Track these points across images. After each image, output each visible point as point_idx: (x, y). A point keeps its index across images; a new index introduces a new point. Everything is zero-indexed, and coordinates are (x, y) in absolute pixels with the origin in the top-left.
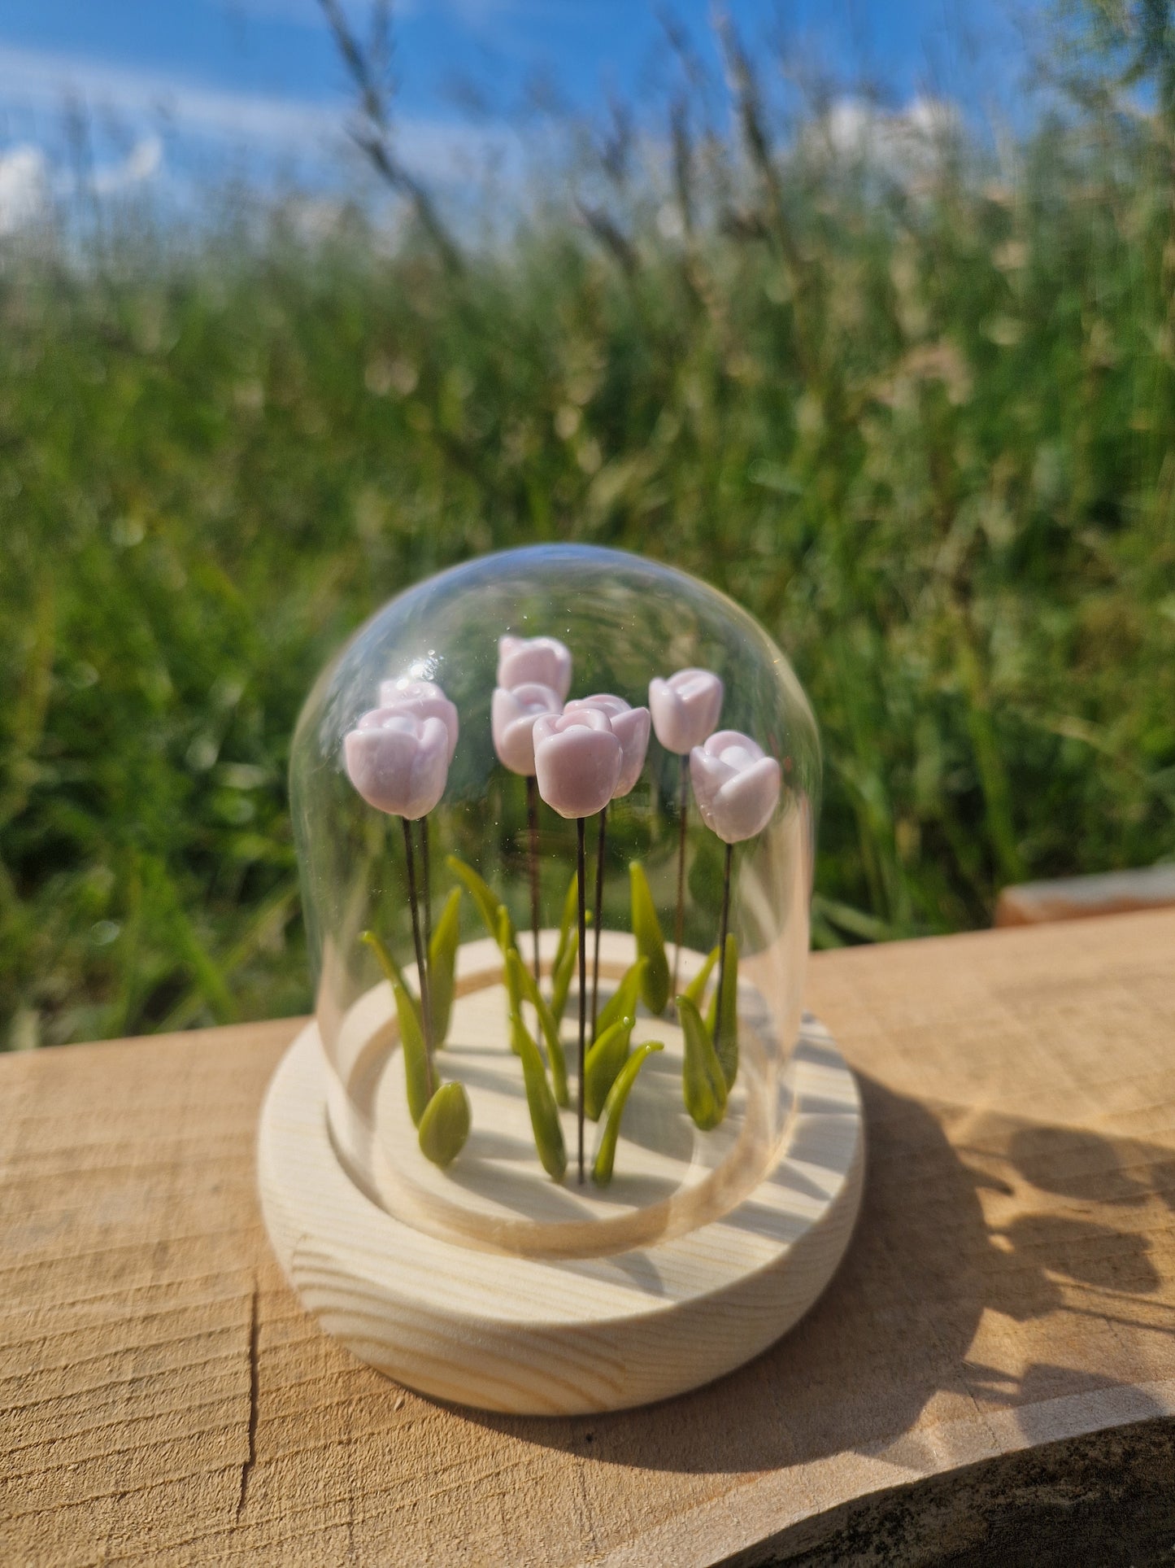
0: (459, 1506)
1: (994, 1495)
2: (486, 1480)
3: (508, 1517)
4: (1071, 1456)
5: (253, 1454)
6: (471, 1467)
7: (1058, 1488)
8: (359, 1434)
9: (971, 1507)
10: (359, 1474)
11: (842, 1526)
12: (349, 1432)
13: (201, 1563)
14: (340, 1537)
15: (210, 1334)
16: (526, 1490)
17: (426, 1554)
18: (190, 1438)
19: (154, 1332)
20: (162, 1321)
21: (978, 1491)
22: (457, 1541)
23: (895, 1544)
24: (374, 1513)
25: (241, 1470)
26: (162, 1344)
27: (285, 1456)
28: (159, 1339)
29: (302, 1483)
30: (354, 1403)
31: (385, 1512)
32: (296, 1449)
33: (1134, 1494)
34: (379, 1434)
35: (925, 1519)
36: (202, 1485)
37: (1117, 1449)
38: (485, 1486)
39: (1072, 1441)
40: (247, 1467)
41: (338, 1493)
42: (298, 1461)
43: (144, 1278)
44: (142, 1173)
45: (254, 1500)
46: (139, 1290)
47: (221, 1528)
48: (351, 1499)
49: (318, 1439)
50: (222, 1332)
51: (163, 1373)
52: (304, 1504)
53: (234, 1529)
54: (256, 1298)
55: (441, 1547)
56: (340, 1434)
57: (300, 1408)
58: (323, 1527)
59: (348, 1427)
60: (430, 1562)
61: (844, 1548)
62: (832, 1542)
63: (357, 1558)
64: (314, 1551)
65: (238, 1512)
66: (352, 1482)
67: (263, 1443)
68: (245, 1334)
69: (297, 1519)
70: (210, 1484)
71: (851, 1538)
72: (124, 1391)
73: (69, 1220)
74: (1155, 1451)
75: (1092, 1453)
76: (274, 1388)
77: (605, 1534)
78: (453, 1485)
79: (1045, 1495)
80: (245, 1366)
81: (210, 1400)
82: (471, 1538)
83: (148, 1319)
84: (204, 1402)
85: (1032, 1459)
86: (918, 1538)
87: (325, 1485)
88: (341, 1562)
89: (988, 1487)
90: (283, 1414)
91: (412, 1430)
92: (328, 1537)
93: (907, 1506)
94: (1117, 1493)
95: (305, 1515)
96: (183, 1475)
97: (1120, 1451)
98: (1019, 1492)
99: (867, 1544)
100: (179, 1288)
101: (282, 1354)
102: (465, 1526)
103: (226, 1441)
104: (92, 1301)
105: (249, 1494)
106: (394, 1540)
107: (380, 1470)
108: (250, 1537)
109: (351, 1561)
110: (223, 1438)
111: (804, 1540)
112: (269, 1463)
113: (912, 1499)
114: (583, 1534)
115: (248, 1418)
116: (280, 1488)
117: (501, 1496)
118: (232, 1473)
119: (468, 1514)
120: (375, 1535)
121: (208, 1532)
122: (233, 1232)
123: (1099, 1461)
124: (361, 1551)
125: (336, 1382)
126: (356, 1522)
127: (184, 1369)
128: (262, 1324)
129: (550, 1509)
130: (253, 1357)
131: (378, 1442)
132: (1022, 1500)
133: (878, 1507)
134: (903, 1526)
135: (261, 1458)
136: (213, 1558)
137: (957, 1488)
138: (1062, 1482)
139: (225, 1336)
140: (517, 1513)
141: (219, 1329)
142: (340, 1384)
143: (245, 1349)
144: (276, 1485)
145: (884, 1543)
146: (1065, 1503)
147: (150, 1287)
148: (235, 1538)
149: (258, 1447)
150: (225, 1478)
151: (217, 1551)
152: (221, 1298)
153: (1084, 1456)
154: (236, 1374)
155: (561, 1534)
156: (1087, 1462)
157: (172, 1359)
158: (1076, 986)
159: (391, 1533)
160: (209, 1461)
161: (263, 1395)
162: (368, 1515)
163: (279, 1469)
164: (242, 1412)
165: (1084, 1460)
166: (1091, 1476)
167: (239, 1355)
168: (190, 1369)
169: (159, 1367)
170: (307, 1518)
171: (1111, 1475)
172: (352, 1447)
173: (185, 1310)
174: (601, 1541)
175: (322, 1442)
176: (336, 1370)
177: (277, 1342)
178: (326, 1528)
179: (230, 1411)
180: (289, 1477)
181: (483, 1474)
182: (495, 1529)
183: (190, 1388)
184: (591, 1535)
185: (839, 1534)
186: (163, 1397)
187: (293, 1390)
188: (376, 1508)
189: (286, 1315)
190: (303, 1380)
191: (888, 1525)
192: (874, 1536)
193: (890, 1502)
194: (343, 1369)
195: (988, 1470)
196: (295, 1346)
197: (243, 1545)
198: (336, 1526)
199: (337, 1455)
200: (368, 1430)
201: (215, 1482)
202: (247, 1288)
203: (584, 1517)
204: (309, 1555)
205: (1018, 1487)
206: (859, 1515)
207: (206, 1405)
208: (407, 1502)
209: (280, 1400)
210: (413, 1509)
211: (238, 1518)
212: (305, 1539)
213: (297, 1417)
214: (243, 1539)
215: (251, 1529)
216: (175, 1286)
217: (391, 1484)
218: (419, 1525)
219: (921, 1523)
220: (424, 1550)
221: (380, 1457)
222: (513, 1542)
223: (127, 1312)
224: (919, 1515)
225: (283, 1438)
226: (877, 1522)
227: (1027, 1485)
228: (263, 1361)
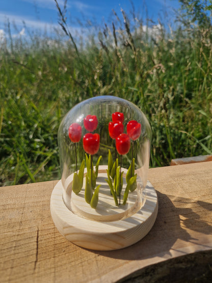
1: (171, 265)
3: (83, 270)
5: (37, 259)
7: (183, 264)
8: (57, 256)
9: (167, 268)
10: (56, 263)
11: (144, 271)
14: (53, 274)
15: (29, 238)
18: (25, 257)
19: (19, 237)
20: (21, 235)
21: (168, 265)
23: (154, 275)
27: (43, 260)
28: (20, 239)
30: (56, 250)
32: (45, 258)
33: (196, 265)
34: (60, 255)
37: (193, 257)
38: (79, 265)
40: (36, 262)
41: (52, 266)
42: (45, 261)
43: (18, 228)
44: (17, 209)
46: (17, 230)
48: (55, 267)
49: (49, 256)
53: (33, 273)
54: (38, 231)
55: (71, 276)
56: (53, 256)
57: (46, 251)
59: (54, 254)
61: (144, 275)
62: (142, 274)
65: (34, 270)
67: (39, 257)
68: (36, 238)
70: (29, 265)
71: (146, 273)
72: (13, 248)
73: (4, 217)
76: (41, 247)
78: (73, 265)
79: (181, 266)
80: (36, 243)
83: (18, 235)
87: (50, 265)
90: (43, 252)
91: (66, 255)
93: (156, 267)
94: (193, 265)
95: (46, 270)
96: (24, 264)
98: (176, 265)
99: (149, 275)
101: (43, 241)
103: (32, 257)
104: (7, 232)
105: (36, 267)
106: (63, 275)
107: (60, 262)
108: (36, 275)
112: (40, 261)
117: (82, 266)
118: (33, 263)
120: (59, 274)
122: (34, 219)
123: (190, 259)
125: (53, 246)
126: (56, 272)
127: (24, 244)
128: (39, 236)
130: (37, 242)
131: (60, 257)
134: (155, 271)
135: (38, 260)
139: (32, 238)
144: (41, 265)
145: (152, 274)
146: (184, 267)
147: (19, 230)
152: (32, 231)
154: (34, 245)
156: (188, 259)
157: (22, 242)
158: (185, 175)
160: (29, 261)
161: (39, 249)
162: (58, 270)
163: (42, 262)
164: (35, 252)
167: (35, 241)
168: (26, 244)
169: (20, 244)
171: (192, 262)
172: (55, 258)
173: (25, 233)
176: (53, 244)
177: (42, 239)
178: (50, 273)
179: (33, 252)
180: (44, 264)
182: (81, 272)
183: (25, 248)
184: (99, 273)
185: (144, 273)
186: (21, 249)
187: (44, 248)
189: (43, 234)
190: (46, 246)
191: (152, 271)
192: (150, 273)
193: (152, 267)
195: (170, 261)
196: (45, 240)
199: (53, 259)
202: (36, 229)
203: (98, 270)
206: (147, 269)
207: (28, 251)
208: (65, 268)
209: (42, 250)
213: (45, 253)
215: (36, 273)
216: (23, 229)
217: (62, 265)
218: (67, 272)
219: (158, 271)
222: (85, 275)
223: (14, 234)
224: (158, 269)
225: (43, 257)
226: (150, 270)
227: (177, 263)
228: (39, 242)
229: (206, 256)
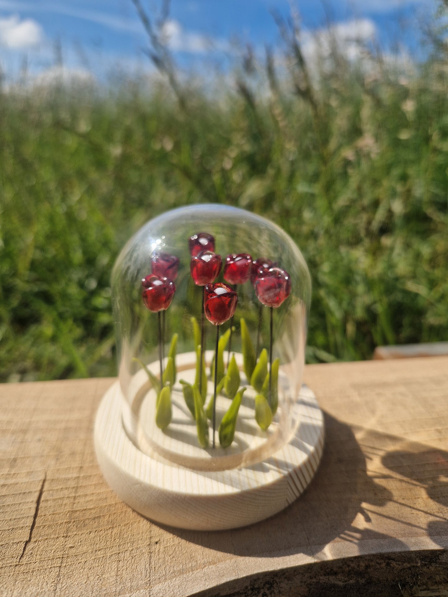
0: (102, 564)
1: (311, 578)
2: (114, 555)
3: (119, 569)
4: (343, 565)
5: (30, 538)
6: (109, 550)
7: (338, 577)
8: (71, 534)
9: (301, 582)
10: (68, 549)
11: (248, 584)
12: (68, 533)
13: (2, 576)
14: (55, 571)
15: (24, 493)
16: (128, 560)
17: (85, 581)
18: (9, 530)
19: (5, 490)
20: (9, 486)
21: (304, 576)
22: (98, 576)
23: (270, 594)
24: (70, 564)
25: (25, 543)
26: (6, 495)
27: (42, 540)
28: (6, 493)
29: (46, 550)
30: (72, 522)
31: (74, 564)
32: (46, 537)
33: (369, 582)
34: (78, 535)
35: (283, 585)
36: (9, 547)
37: (362, 564)
38: (113, 558)
39: (344, 559)
40: (27, 543)
41: (58, 555)
42: (46, 542)
43: (6, 471)
44: (13, 433)
45: (27, 555)
46: (3, 475)
47: (13, 564)
48: (63, 558)
49: (55, 534)
50: (29, 492)
51: (4, 506)
52: (45, 558)
53: (17, 565)
54: (44, 481)
55: (92, 578)
56: (64, 534)
57: (51, 523)
58: (50, 567)
59: (67, 531)
60: (86, 584)
61: (249, 593)
62: (244, 590)
63: (60, 580)
64: (44, 576)
65: (20, 559)
66: (64, 551)
67: (35, 534)
68: (37, 494)
69: (41, 563)
70: (12, 548)
71: (252, 589)
74: (378, 566)
75: (352, 565)
76: (43, 514)
77: (154, 579)
78: (101, 556)
79: (332, 580)
80: (34, 506)
81: (19, 517)
82: (104, 576)
83: (3, 486)
84: (16, 517)
85: (327, 565)
86: (280, 592)
87: (54, 552)
88: (54, 580)
89: (309, 575)
90: (45, 524)
91: (91, 534)
92: (51, 571)
93: (275, 579)
94: (362, 581)
95: (44, 562)
96: (3, 544)
97: (364, 565)
98: (321, 578)
99: (259, 593)
100: (17, 475)
101: (49, 502)
102: (102, 571)
103: (21, 532)
105: (25, 553)
106: (75, 574)
107: (76, 548)
108: (22, 568)
109: (57, 580)
110: (20, 531)
111: (232, 588)
112: (36, 542)
113: (277, 576)
114: (146, 578)
115: (31, 525)
116: (37, 551)
117: (118, 561)
118: (21, 544)
119: (104, 567)
120: (68, 572)
121: (7, 565)
122: (42, 456)
123: (355, 568)
124: (62, 577)
125: (67, 514)
126: (62, 566)
127: (12, 505)
128: (44, 491)
129: (136, 568)
130: (38, 502)
131: (77, 538)
132: (323, 581)
133: (263, 578)
134: (273, 587)
135: (33, 540)
136: (7, 575)
137: (296, 573)
138: (339, 575)
139: (30, 494)
140: (123, 569)
141: (28, 491)
142: (68, 515)
143: (35, 499)
144: (36, 550)
145: (265, 593)
146: (341, 583)
147: (7, 474)
148: (16, 569)
149: (33, 536)
150: (18, 546)
151: (9, 573)
152: (31, 480)
153: (349, 566)
154: (30, 508)
155: (137, 578)
156: (350, 568)
157: (9, 501)
158: (384, 385)
159: (74, 571)
160: (14, 539)
161: (39, 517)
162: (67, 564)
163: (39, 544)
164: (29, 522)
165: (349, 567)
166: (352, 574)
167: (32, 502)
168: (14, 505)
169: (3, 504)
170: (45, 563)
171: (360, 574)
172: (67, 539)
173: (17, 484)
174: (152, 582)
175: (57, 536)
176: (68, 510)
177: (48, 498)
178: (51, 568)
179: (25, 522)
180: (42, 548)
181: (113, 553)
182: (113, 574)
183: (13, 512)
184: (149, 579)
185: (246, 587)
186: (2, 514)
187: (50, 516)
188: (71, 562)
189: (54, 488)
190: (55, 513)
191: (267, 586)
192: (262, 589)
193: (268, 577)
194: (70, 510)
195: (309, 568)
196: (54, 500)
197: (19, 571)
198: (55, 567)
199: (61, 541)
200: (75, 533)
201: (14, 547)
202: (42, 477)
203: (148, 572)
204: (42, 577)
205: (321, 576)
206: (255, 580)
207: (17, 519)
208: (83, 560)
209: (45, 519)
210: (85, 563)
211: (19, 561)
212: (42, 571)
213: (49, 526)
214: (19, 569)
215: (23, 565)
216: (16, 475)
217: (78, 554)
218: (85, 570)
219: (281, 586)
220: (85, 579)
221: (77, 543)
222: (119, 579)
224: (280, 583)
225: (43, 533)
226: (262, 584)
227: (325, 575)
228: (41, 504)
229: (394, 564)
